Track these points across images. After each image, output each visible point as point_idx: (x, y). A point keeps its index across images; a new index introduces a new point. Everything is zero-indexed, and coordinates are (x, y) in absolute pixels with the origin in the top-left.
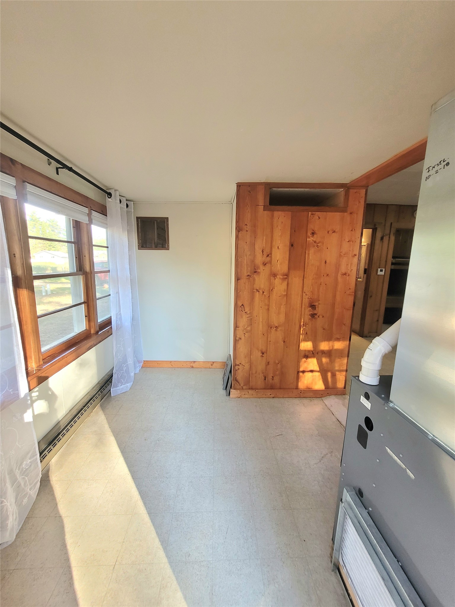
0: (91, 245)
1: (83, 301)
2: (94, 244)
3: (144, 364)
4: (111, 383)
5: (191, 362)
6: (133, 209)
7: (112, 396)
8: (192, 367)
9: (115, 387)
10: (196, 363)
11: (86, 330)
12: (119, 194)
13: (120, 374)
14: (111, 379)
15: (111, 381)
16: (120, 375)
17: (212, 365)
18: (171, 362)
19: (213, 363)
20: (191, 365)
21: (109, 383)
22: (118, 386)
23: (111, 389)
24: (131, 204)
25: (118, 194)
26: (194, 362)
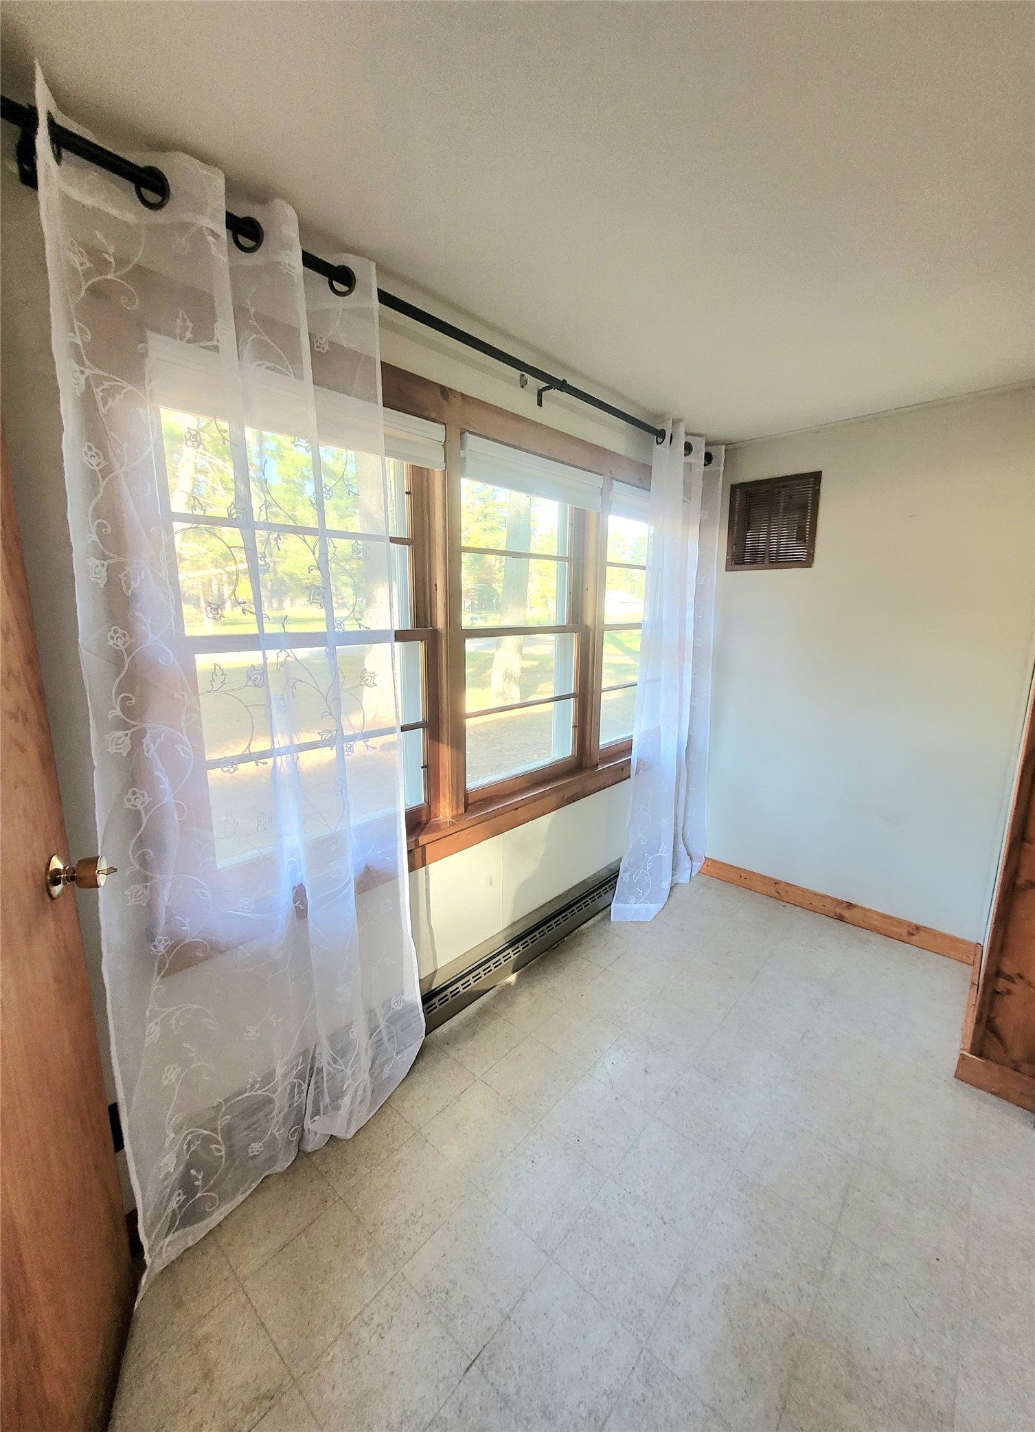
0: (602, 564)
1: (572, 692)
2: (609, 560)
3: (705, 866)
4: (613, 890)
5: (840, 903)
6: (722, 465)
7: (612, 920)
8: (841, 918)
9: (622, 902)
10: (856, 910)
11: (573, 756)
12: (685, 428)
13: (637, 875)
14: (614, 881)
15: (614, 885)
16: (637, 878)
17: (913, 935)
18: (777, 883)
19: (918, 928)
20: (838, 910)
21: (608, 889)
22: (628, 902)
23: (612, 904)
24: (720, 453)
25: (682, 429)
26: (850, 906)
